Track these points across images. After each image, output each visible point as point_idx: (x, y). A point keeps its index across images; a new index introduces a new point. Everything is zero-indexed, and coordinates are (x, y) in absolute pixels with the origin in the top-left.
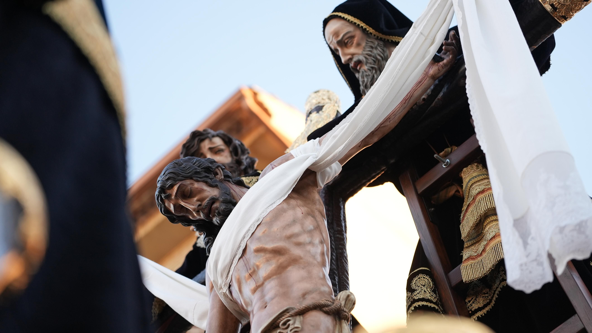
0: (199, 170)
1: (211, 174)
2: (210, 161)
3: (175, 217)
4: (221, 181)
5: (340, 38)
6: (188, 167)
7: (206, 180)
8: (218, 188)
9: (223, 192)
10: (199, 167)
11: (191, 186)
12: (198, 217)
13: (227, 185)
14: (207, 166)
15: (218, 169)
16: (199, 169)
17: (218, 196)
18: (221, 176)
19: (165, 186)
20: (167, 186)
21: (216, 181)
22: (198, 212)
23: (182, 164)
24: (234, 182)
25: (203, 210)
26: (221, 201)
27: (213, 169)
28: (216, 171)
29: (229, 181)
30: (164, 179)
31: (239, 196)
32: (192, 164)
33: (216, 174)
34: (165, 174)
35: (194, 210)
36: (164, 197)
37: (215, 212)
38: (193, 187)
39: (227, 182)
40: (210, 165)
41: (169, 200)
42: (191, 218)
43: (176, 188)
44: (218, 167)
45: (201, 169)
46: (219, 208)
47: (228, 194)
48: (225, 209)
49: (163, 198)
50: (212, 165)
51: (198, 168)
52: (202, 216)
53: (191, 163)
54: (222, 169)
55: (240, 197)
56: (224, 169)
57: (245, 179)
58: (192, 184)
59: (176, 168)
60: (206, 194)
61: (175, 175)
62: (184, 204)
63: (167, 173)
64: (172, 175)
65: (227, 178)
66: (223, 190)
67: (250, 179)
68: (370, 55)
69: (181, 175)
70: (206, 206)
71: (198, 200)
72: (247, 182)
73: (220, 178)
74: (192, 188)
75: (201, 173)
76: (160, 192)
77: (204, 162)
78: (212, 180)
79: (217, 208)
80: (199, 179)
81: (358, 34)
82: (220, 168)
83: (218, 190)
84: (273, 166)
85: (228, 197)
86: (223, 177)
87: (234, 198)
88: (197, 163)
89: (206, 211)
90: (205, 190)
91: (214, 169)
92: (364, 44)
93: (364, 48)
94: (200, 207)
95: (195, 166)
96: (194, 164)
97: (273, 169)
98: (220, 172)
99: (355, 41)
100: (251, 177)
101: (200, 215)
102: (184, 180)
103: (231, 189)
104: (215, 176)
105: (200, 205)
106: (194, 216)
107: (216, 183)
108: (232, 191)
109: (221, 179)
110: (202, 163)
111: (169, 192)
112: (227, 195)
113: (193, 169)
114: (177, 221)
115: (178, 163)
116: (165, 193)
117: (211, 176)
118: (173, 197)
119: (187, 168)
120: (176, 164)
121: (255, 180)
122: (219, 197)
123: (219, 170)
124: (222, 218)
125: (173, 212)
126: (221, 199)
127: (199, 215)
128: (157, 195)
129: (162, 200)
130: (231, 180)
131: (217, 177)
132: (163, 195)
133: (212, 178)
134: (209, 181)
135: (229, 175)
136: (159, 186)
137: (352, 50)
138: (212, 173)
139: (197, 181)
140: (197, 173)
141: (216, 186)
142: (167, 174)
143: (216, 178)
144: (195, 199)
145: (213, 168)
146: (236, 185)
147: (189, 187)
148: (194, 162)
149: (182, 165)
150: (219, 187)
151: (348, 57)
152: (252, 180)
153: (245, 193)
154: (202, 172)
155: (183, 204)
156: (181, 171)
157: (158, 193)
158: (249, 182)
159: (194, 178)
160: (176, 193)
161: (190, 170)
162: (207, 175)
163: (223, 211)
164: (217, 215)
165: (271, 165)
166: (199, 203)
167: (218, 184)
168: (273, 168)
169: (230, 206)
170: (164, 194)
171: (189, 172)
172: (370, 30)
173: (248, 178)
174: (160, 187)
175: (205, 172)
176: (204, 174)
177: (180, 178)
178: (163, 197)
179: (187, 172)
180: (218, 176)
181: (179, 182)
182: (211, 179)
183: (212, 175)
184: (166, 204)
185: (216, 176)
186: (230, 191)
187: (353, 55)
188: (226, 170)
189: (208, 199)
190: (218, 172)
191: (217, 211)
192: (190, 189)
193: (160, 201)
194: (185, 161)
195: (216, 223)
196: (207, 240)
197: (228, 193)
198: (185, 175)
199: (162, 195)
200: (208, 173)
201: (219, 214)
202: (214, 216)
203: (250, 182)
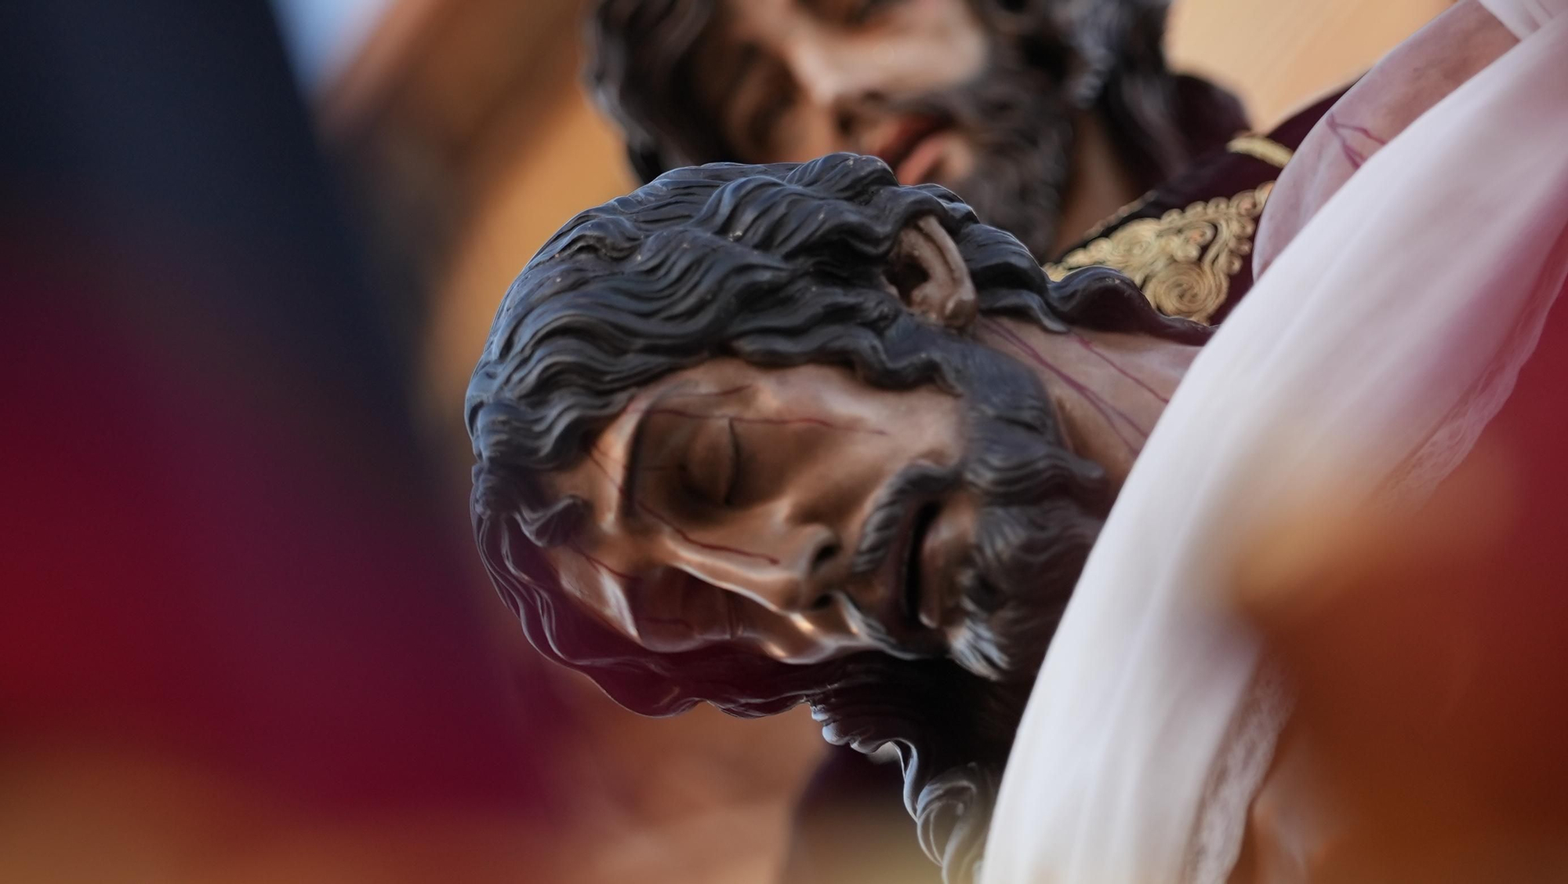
0: (769, 268)
1: (871, 283)
2: (847, 181)
3: (652, 667)
4: (960, 322)
6: (683, 264)
7: (838, 344)
8: (947, 390)
9: (990, 412)
10: (765, 244)
11: (731, 410)
12: (831, 644)
13: (1012, 349)
14: (830, 231)
15: (920, 230)
16: (766, 267)
17: (954, 457)
18: (956, 282)
19: (530, 443)
20: (547, 444)
21: (920, 335)
22: (822, 606)
23: (634, 245)
24: (1066, 308)
25: (856, 584)
26: (987, 493)
27: (876, 241)
28: (906, 248)
29: (1021, 314)
30: (509, 395)
31: (1119, 423)
32: (707, 236)
33: (911, 274)
34: (517, 348)
35: (791, 599)
36: (539, 533)
37: (953, 589)
38: (749, 414)
39: (1007, 323)
40: (851, 215)
41: (579, 551)
42: (777, 651)
43: (616, 445)
44: (913, 217)
45: (789, 257)
46: (979, 548)
47: (1029, 427)
48: (1028, 547)
49: (532, 538)
50: (870, 211)
51: (756, 257)
52: (860, 631)
53: (704, 222)
54: (955, 227)
55: (1127, 432)
56: (969, 218)
57: (1160, 235)
58: (735, 393)
59: (591, 288)
60: (860, 453)
61: (590, 350)
62: (702, 567)
63: (525, 336)
64: (564, 353)
65: (1004, 291)
66: (986, 400)
67: (1190, 226)
69: (635, 334)
70: (873, 549)
71: (807, 515)
72: (1179, 255)
73: (950, 305)
74: (739, 428)
75: (793, 289)
76: (503, 500)
77: (797, 199)
78: (892, 332)
79: (964, 555)
80: (783, 345)
82: (933, 225)
83: (947, 403)
84: (1356, 140)
85: (1039, 452)
86: (967, 292)
87: (1083, 449)
88: (748, 216)
89: (881, 592)
90: (851, 427)
91: (887, 237)
94: (827, 568)
95: (738, 240)
96: (724, 229)
97: (1356, 166)
98: (941, 251)
100: (1196, 211)
101: (840, 627)
102: (672, 370)
103: (1046, 376)
104: (906, 295)
105: (826, 553)
106: (797, 642)
107: (916, 350)
108: (1058, 391)
109: (956, 314)
110: (781, 210)
111: (568, 486)
112: (1021, 435)
113: (726, 277)
114: (677, 691)
115: (599, 239)
116: (538, 499)
117: (874, 301)
118: (609, 520)
119: (675, 274)
120: (583, 256)
121: (1235, 227)
122: (963, 464)
123: (929, 238)
124: (1016, 622)
125: (632, 631)
126: (984, 478)
127: (838, 626)
128: (486, 525)
129: (525, 552)
130: (1032, 301)
131: (924, 301)
132: (528, 514)
133: (883, 317)
134: (865, 342)
135: (1014, 260)
136: (485, 454)
138: (879, 270)
139: (774, 363)
140: (757, 298)
141: (927, 378)
142: (527, 352)
143: (916, 310)
144: (781, 509)
145: (882, 229)
146: (1088, 335)
147: (720, 421)
148: (725, 209)
149: (632, 251)
150: (951, 377)
152: (1215, 228)
153: (1173, 385)
154: (801, 284)
155: (691, 560)
156: (635, 305)
157: (487, 504)
158: (1194, 253)
159: (747, 345)
160: (628, 491)
161: (702, 289)
162: (840, 297)
163: (1017, 566)
164: (969, 605)
165: (1333, 125)
166: (817, 534)
167: (937, 356)
168: (1355, 160)
169: (1065, 514)
170: (533, 509)
171: (691, 300)
173: (1173, 218)
174: (491, 460)
175: (825, 276)
176: (817, 297)
177: (633, 361)
178: (527, 531)
179: (681, 307)
180: (930, 291)
181: (631, 399)
182: (877, 326)
183: (877, 287)
184: (568, 583)
185: (917, 294)
186: (1042, 395)
188: (984, 228)
189: (880, 494)
190: (925, 253)
191: (966, 578)
192: (726, 439)
193: (517, 565)
194: (656, 215)
195: (979, 667)
196: (936, 806)
197: (1027, 416)
198: (670, 329)
199: (518, 517)
200: (847, 283)
201: (988, 595)
202: (953, 616)
203: (1204, 249)
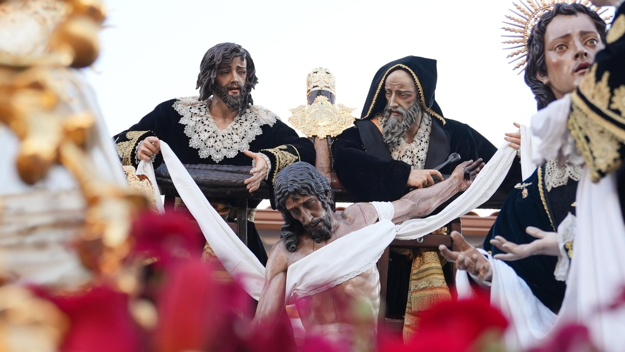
5: (402, 90)
68: (411, 116)
81: (414, 96)
92: (412, 104)
93: (410, 107)
99: (410, 99)
137: (401, 102)
151: (397, 105)
172: (423, 99)
187: (400, 105)
